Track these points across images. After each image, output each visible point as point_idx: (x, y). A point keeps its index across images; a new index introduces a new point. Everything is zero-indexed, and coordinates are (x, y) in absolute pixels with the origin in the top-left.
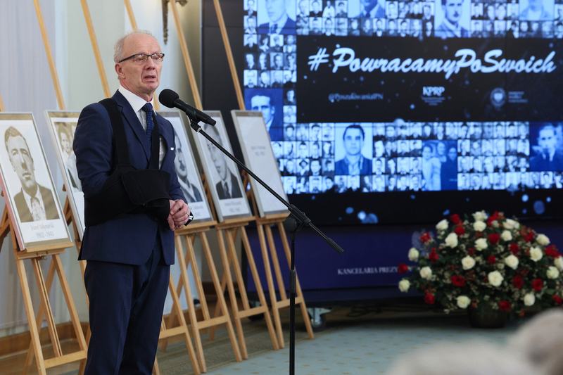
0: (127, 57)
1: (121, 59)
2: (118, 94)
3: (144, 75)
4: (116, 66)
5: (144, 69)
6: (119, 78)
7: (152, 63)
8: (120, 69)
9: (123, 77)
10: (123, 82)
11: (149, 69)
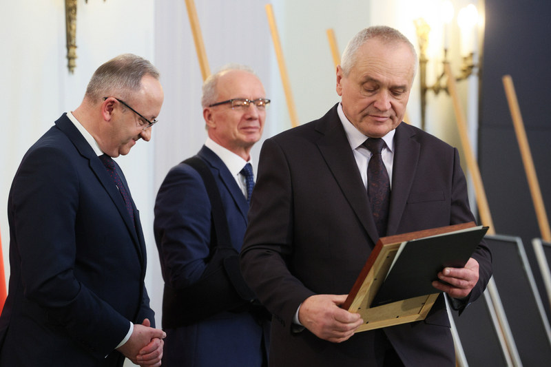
0: (220, 101)
1: (213, 103)
2: (206, 150)
3: (241, 126)
4: (205, 111)
5: (243, 117)
6: (208, 127)
7: (255, 112)
8: (210, 116)
9: (213, 126)
10: (213, 133)
11: (251, 119)
